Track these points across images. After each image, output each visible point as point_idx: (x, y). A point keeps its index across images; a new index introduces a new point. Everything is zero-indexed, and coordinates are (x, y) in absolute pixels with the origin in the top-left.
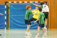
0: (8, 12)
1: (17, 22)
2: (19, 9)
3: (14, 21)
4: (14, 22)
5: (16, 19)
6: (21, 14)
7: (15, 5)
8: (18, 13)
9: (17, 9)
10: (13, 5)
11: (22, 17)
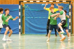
0: (22, 13)
1: (34, 26)
2: (36, 9)
3: (30, 24)
4: (30, 26)
5: (32, 22)
6: (39, 16)
7: (32, 5)
8: (35, 15)
9: (34, 10)
10: (29, 5)
11: (40, 19)
